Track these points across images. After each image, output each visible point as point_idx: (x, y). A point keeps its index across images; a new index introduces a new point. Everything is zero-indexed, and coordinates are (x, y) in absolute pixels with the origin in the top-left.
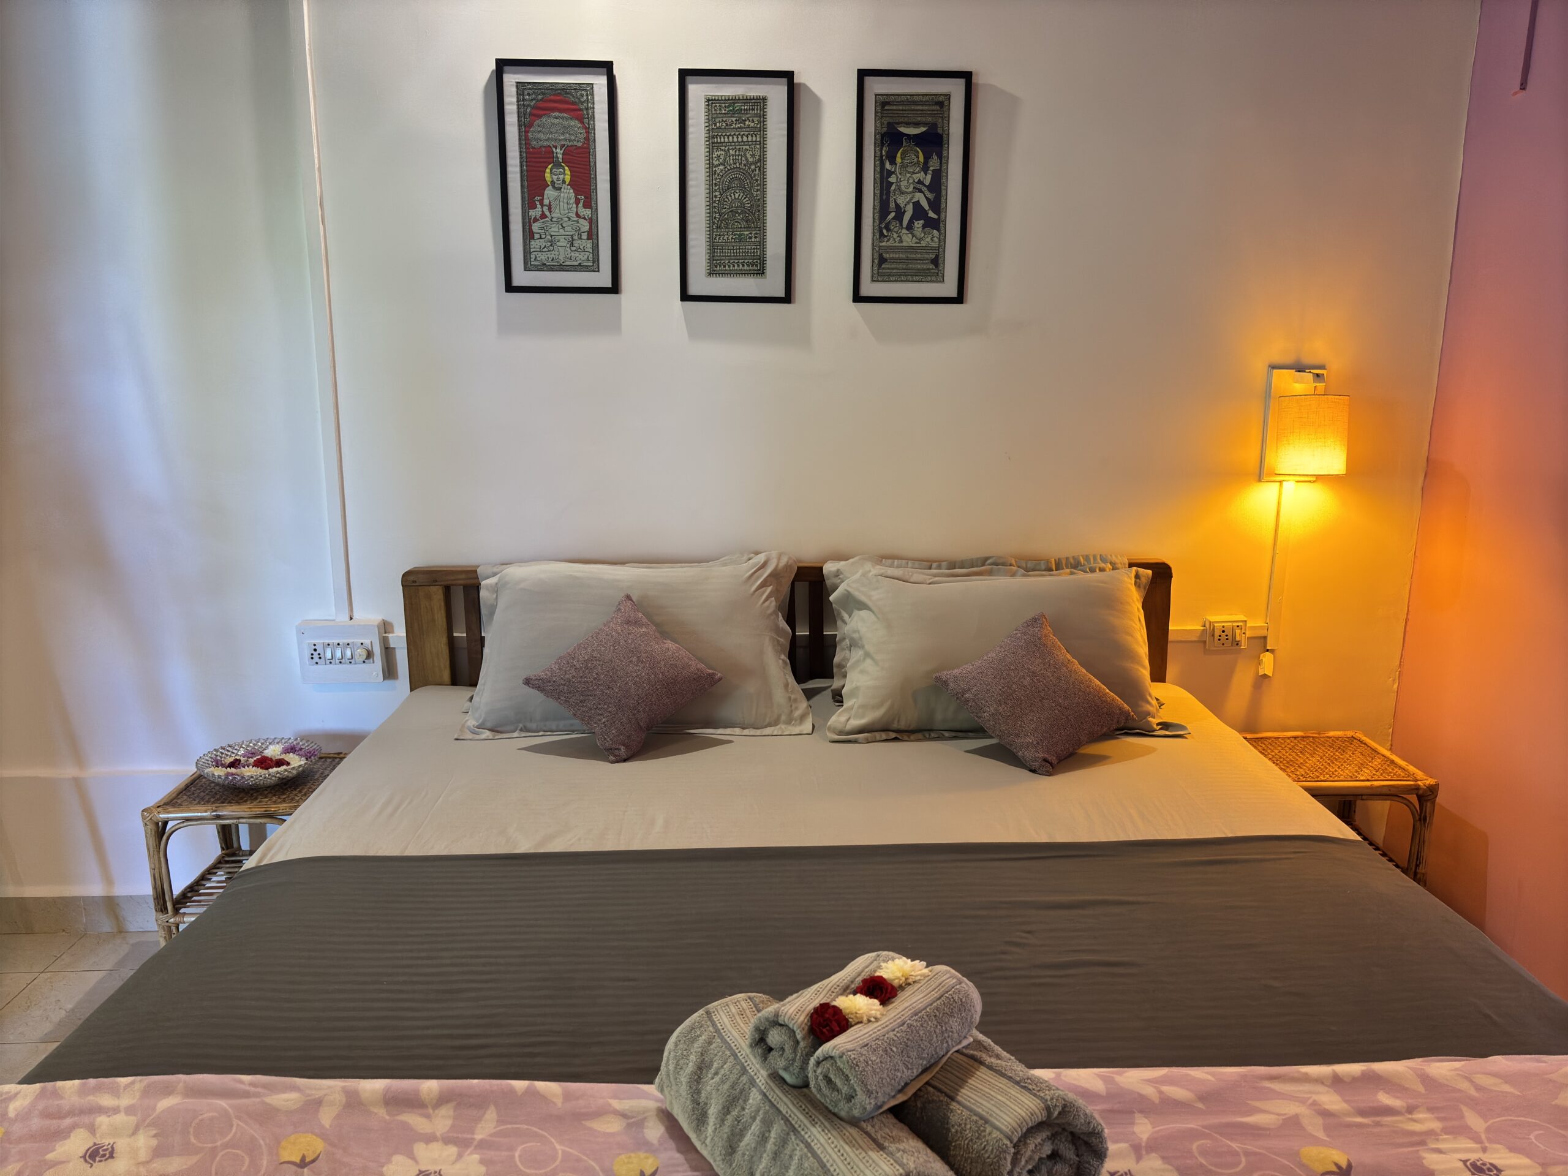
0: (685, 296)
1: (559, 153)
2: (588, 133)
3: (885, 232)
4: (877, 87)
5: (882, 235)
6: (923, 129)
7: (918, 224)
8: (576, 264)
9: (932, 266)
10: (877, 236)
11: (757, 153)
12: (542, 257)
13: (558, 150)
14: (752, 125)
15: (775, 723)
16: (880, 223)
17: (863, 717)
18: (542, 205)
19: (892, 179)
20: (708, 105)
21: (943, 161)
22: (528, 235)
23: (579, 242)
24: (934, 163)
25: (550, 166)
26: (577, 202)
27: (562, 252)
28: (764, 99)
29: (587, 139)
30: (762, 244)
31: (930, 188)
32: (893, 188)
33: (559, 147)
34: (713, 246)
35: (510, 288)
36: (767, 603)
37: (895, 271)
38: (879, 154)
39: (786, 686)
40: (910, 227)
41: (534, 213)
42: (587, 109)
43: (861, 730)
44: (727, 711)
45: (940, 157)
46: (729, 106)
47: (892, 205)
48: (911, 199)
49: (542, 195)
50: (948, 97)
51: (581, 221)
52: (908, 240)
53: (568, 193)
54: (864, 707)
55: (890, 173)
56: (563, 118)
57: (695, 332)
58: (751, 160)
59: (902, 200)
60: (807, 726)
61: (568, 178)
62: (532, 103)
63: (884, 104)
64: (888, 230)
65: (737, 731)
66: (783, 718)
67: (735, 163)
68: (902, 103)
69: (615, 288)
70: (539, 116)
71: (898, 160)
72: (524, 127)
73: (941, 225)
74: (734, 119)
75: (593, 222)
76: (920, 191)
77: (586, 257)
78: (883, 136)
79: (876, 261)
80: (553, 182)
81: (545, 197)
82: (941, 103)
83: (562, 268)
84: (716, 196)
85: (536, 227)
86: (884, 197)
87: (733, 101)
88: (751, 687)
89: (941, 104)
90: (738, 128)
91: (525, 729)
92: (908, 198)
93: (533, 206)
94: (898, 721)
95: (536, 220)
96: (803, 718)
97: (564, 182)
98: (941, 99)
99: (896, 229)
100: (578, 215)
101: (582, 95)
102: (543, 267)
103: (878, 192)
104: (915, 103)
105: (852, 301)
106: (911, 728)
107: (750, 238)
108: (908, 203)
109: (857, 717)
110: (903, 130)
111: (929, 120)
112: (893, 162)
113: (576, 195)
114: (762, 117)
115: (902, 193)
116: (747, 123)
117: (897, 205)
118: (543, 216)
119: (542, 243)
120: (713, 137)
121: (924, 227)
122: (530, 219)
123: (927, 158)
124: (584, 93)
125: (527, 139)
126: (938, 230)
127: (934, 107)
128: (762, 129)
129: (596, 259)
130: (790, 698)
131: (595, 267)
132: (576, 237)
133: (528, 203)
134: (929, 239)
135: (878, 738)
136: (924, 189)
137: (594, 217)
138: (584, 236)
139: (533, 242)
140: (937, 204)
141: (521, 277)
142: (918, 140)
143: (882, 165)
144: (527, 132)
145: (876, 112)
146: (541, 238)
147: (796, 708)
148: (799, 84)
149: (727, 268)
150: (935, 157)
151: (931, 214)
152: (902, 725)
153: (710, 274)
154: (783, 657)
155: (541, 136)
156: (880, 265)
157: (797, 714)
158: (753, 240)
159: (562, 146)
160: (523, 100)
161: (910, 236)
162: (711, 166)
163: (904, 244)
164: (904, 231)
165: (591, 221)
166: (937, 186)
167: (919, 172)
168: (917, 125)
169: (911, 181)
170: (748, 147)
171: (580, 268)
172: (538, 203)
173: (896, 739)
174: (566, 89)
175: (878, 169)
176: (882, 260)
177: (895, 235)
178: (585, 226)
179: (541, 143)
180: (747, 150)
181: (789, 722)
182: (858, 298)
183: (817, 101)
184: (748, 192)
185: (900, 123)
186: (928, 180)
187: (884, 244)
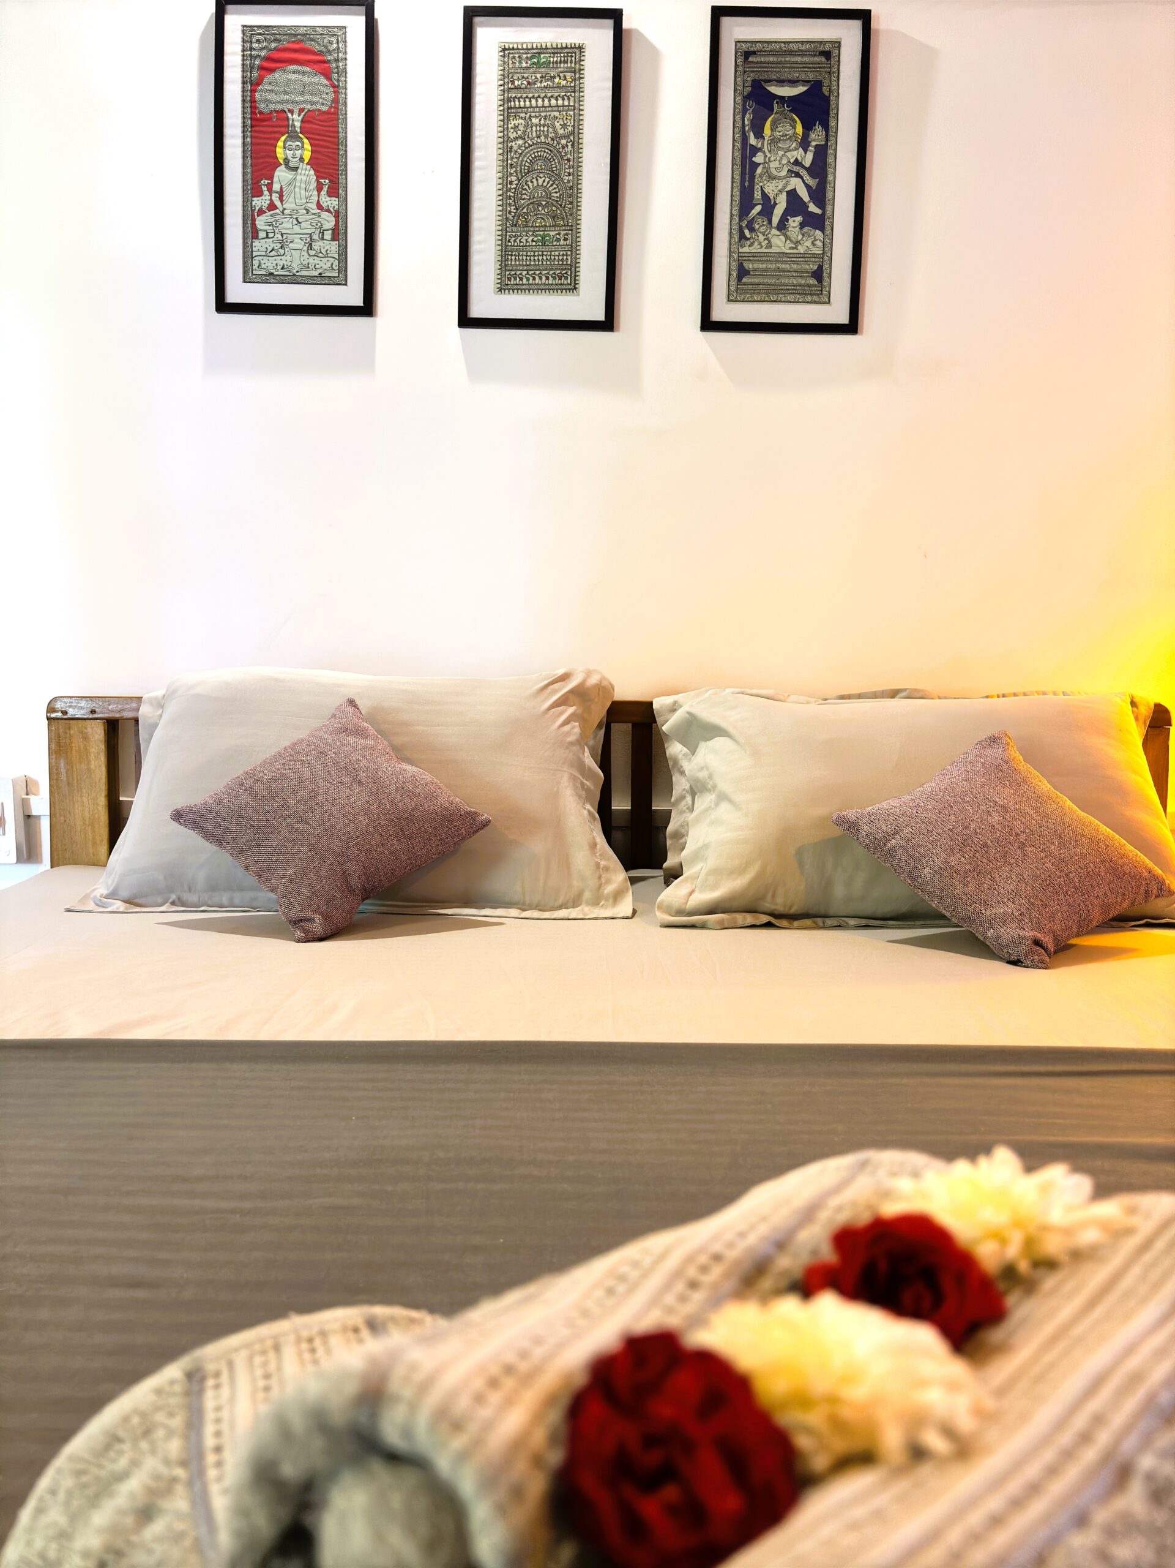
0: (466, 320)
1: (296, 120)
2: (336, 93)
3: (747, 232)
4: (736, 30)
5: (742, 237)
6: (802, 89)
7: (794, 222)
8: (316, 273)
9: (813, 281)
10: (736, 237)
11: (570, 123)
12: (269, 264)
13: (295, 116)
14: (564, 83)
15: (575, 903)
16: (741, 220)
17: (713, 888)
18: (270, 190)
19: (759, 158)
20: (504, 56)
21: (831, 133)
22: (251, 232)
23: (321, 243)
24: (817, 136)
25: (283, 138)
26: (319, 189)
27: (295, 258)
28: (581, 48)
29: (336, 101)
30: (574, 248)
31: (810, 171)
32: (759, 170)
33: (296, 111)
34: (506, 251)
35: (223, 306)
36: (567, 728)
37: (761, 287)
38: (739, 125)
39: (593, 846)
40: (782, 226)
41: (259, 202)
42: (337, 60)
43: (712, 909)
44: (500, 882)
45: (826, 127)
46: (532, 57)
47: (758, 195)
48: (784, 187)
49: (271, 178)
50: (838, 44)
51: (325, 214)
52: (779, 244)
53: (307, 175)
54: (718, 873)
55: (755, 150)
56: (304, 73)
57: (476, 371)
58: (561, 132)
59: (771, 189)
60: (626, 906)
61: (307, 155)
62: (263, 53)
63: (747, 54)
64: (752, 230)
65: (514, 912)
66: (587, 895)
67: (539, 137)
68: (773, 53)
69: (367, 309)
70: (271, 71)
71: (767, 131)
72: (251, 86)
73: (827, 223)
74: (538, 76)
75: (340, 216)
76: (798, 175)
77: (329, 264)
78: (746, 98)
79: (735, 274)
80: (286, 161)
81: (276, 179)
82: (828, 53)
83: (294, 279)
84: (511, 183)
85: (261, 222)
86: (747, 184)
87: (538, 51)
88: (537, 846)
89: (827, 55)
90: (545, 87)
91: (179, 902)
92: (780, 186)
93: (258, 193)
94: (774, 896)
95: (261, 212)
96: (617, 896)
97: (302, 159)
98: (827, 47)
99: (763, 229)
100: (319, 206)
101: (331, 43)
102: (269, 278)
103: (737, 177)
104: (791, 53)
105: (699, 329)
106: (792, 911)
107: (558, 240)
108: (781, 191)
109: (704, 887)
110: (774, 90)
111: (811, 76)
112: (759, 135)
113: (318, 178)
114: (578, 73)
115: (772, 178)
116: (557, 80)
117: (765, 196)
118: (272, 207)
119: (269, 244)
120: (509, 100)
121: (802, 225)
122: (253, 211)
123: (808, 127)
124: (334, 40)
125: (253, 101)
126: (823, 230)
127: (817, 59)
128: (576, 89)
129: (343, 269)
130: (598, 865)
131: (340, 279)
132: (315, 237)
133: (252, 189)
134: (809, 243)
135: (740, 923)
136: (803, 173)
137: (342, 211)
138: (328, 235)
139: (256, 243)
140: (820, 195)
141: (237, 292)
143: (745, 139)
144: (253, 91)
145: (736, 66)
146: (267, 237)
147: (608, 881)
148: (629, 31)
149: (524, 281)
150: (818, 128)
151: (813, 208)
152: (779, 904)
153: (500, 290)
154: (588, 806)
155: (273, 97)
156: (740, 278)
157: (609, 889)
158: (562, 243)
159: (301, 110)
160: (251, 49)
161: (782, 238)
162: (505, 140)
163: (774, 250)
164: (774, 231)
165: (337, 215)
166: (821, 168)
167: (796, 149)
168: (793, 82)
169: (784, 161)
170: (557, 114)
171: (320, 280)
172: (264, 188)
173: (769, 925)
174: (310, 33)
175: (738, 145)
176: (742, 272)
177: (761, 238)
178: (329, 221)
179: (272, 107)
180: (555, 118)
181: (596, 902)
182: (708, 324)
183: (654, 53)
184: (555, 176)
185: (769, 81)
186: (808, 159)
187: (746, 249)
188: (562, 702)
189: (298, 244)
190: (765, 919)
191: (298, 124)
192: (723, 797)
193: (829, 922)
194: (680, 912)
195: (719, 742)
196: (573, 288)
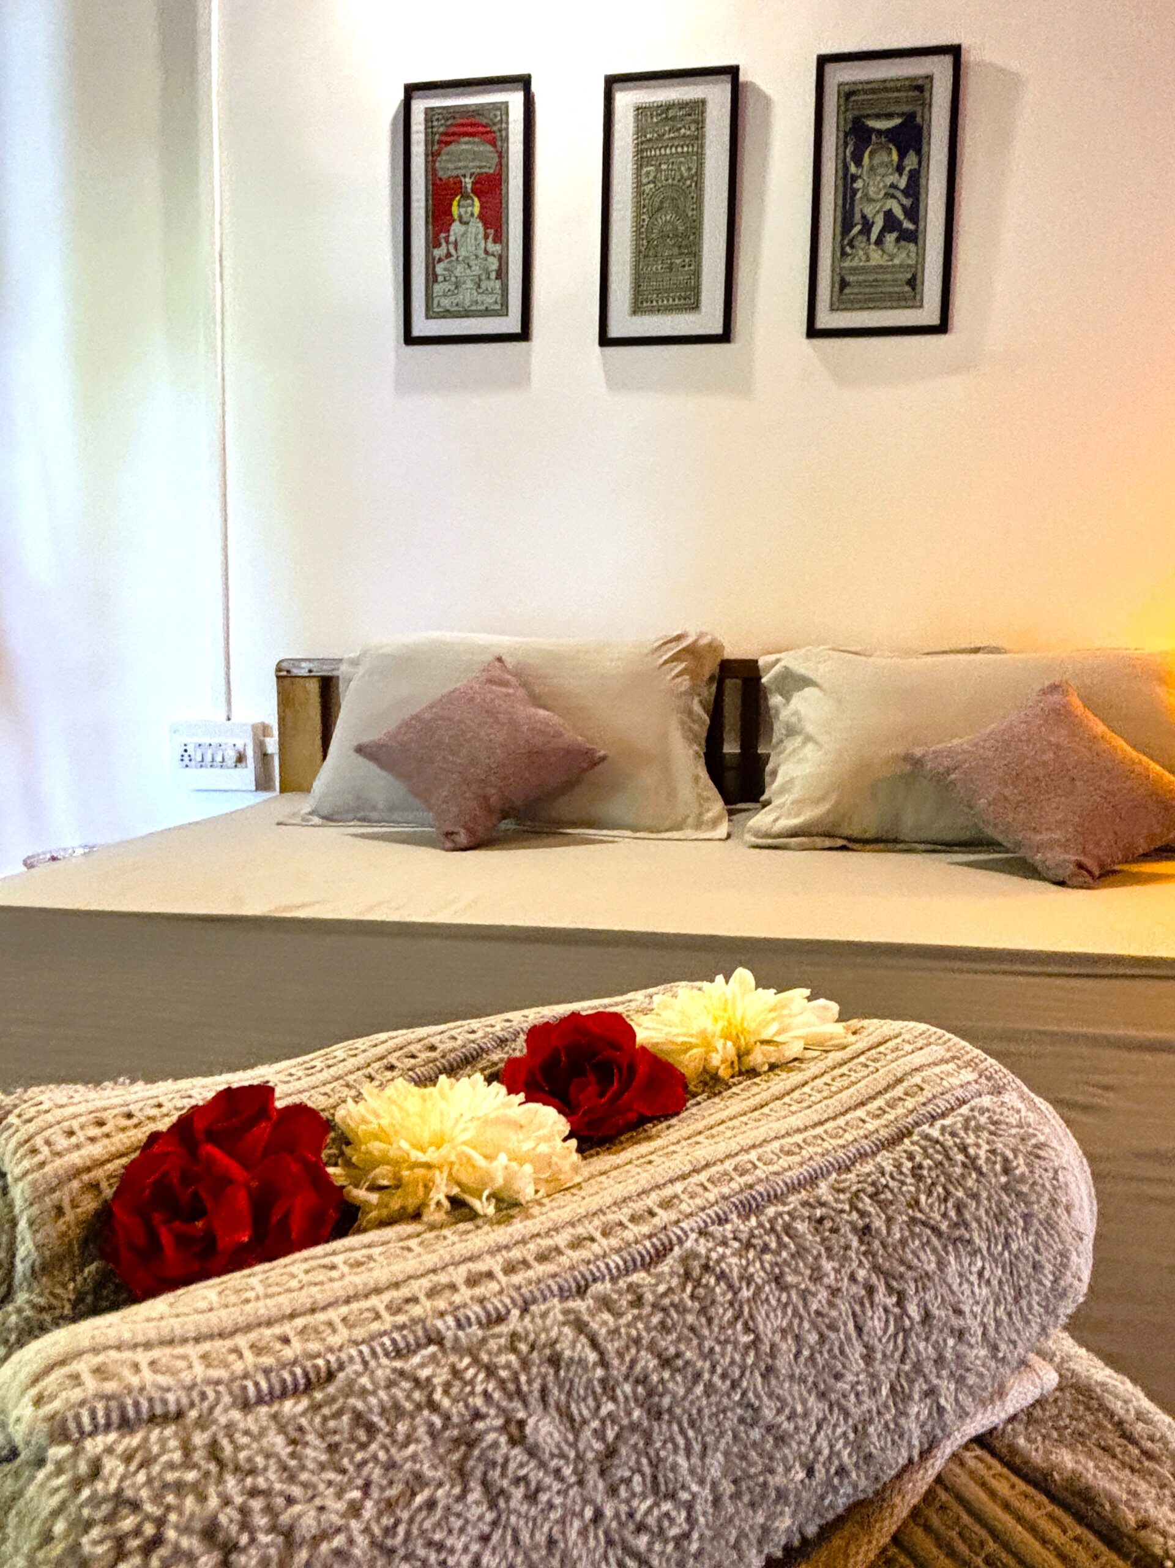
0: (605, 340)
1: (468, 182)
2: (500, 156)
3: (848, 249)
4: (840, 75)
5: (844, 254)
6: (897, 121)
7: (891, 238)
9: (907, 288)
11: (694, 167)
12: (446, 303)
13: (467, 180)
14: (688, 133)
15: (678, 827)
16: (843, 239)
17: (798, 815)
18: (447, 242)
19: (859, 184)
20: (637, 115)
21: (925, 159)
23: (487, 282)
24: (911, 162)
25: (458, 198)
26: (486, 237)
27: (467, 296)
28: (703, 102)
29: (500, 164)
30: (697, 274)
31: (906, 192)
32: (859, 195)
33: (468, 175)
34: (639, 279)
35: (410, 339)
37: (859, 296)
38: (841, 156)
39: (696, 779)
40: (879, 242)
41: (438, 253)
42: (500, 130)
43: (794, 833)
45: (919, 152)
46: (662, 113)
47: (858, 217)
48: (881, 207)
49: (448, 231)
50: (929, 78)
51: (491, 259)
52: (876, 257)
53: (476, 227)
54: (799, 802)
56: (474, 143)
57: (615, 382)
58: (686, 174)
59: (869, 210)
60: (723, 830)
61: (477, 210)
62: (441, 129)
63: (849, 95)
64: (852, 247)
65: (629, 833)
66: (690, 820)
67: (667, 180)
68: (873, 91)
69: (524, 335)
70: (448, 143)
71: (866, 160)
72: (432, 156)
74: (667, 128)
75: (503, 259)
76: (893, 196)
77: (493, 300)
78: (846, 135)
79: (837, 286)
80: (460, 217)
81: (452, 233)
84: (644, 220)
85: (439, 269)
86: (848, 206)
87: (667, 107)
88: (648, 777)
89: (920, 89)
90: (673, 138)
91: (364, 819)
92: (878, 205)
93: (437, 245)
94: (850, 824)
95: (440, 260)
96: (715, 823)
97: (472, 215)
98: (920, 82)
99: (863, 245)
100: (486, 252)
101: (495, 116)
102: (447, 314)
103: (840, 202)
104: (886, 90)
105: (805, 335)
106: (867, 836)
107: (684, 266)
108: (878, 212)
110: (873, 124)
111: (906, 108)
112: (859, 163)
113: (485, 230)
114: (700, 124)
115: (870, 200)
116: (683, 131)
117: (864, 217)
118: (449, 255)
119: (446, 286)
120: (642, 151)
121: (898, 240)
122: (434, 259)
123: (902, 155)
124: (498, 113)
125: (434, 170)
126: (916, 243)
127: (911, 94)
128: (698, 139)
129: (505, 304)
130: (699, 795)
131: (503, 311)
132: (483, 277)
134: (904, 255)
136: (899, 195)
137: (504, 254)
138: (493, 275)
139: (436, 287)
141: (422, 327)
142: (891, 135)
143: (846, 168)
144: (434, 162)
145: (839, 107)
146: (445, 280)
147: (708, 810)
148: (746, 84)
149: (655, 303)
150: (912, 153)
151: (907, 225)
152: (855, 831)
153: (634, 313)
154: (696, 747)
155: (450, 166)
156: (841, 289)
157: (709, 815)
158: (687, 268)
159: (472, 175)
160: (432, 127)
161: (880, 252)
162: (639, 185)
163: (873, 263)
164: (873, 247)
165: (500, 258)
167: (892, 174)
168: (889, 116)
169: (881, 185)
170: (682, 159)
172: (443, 241)
173: (843, 848)
174: (479, 110)
176: (843, 284)
177: (861, 253)
178: (494, 264)
179: (449, 173)
180: (681, 163)
181: (697, 826)
182: (813, 332)
183: (766, 102)
184: (682, 215)
185: (868, 116)
186: (903, 183)
187: (846, 264)
188: (674, 658)
189: (469, 284)
190: (840, 842)
191: (469, 186)
192: (808, 739)
193: (899, 846)
194: (767, 835)
195: (808, 691)
196: (695, 307)
